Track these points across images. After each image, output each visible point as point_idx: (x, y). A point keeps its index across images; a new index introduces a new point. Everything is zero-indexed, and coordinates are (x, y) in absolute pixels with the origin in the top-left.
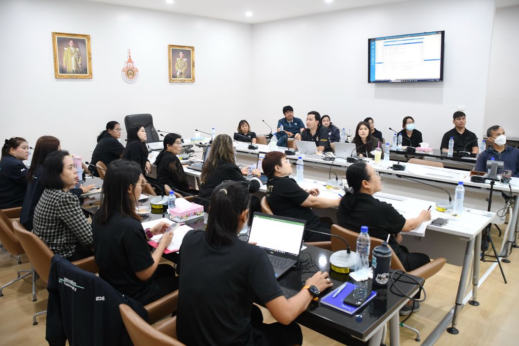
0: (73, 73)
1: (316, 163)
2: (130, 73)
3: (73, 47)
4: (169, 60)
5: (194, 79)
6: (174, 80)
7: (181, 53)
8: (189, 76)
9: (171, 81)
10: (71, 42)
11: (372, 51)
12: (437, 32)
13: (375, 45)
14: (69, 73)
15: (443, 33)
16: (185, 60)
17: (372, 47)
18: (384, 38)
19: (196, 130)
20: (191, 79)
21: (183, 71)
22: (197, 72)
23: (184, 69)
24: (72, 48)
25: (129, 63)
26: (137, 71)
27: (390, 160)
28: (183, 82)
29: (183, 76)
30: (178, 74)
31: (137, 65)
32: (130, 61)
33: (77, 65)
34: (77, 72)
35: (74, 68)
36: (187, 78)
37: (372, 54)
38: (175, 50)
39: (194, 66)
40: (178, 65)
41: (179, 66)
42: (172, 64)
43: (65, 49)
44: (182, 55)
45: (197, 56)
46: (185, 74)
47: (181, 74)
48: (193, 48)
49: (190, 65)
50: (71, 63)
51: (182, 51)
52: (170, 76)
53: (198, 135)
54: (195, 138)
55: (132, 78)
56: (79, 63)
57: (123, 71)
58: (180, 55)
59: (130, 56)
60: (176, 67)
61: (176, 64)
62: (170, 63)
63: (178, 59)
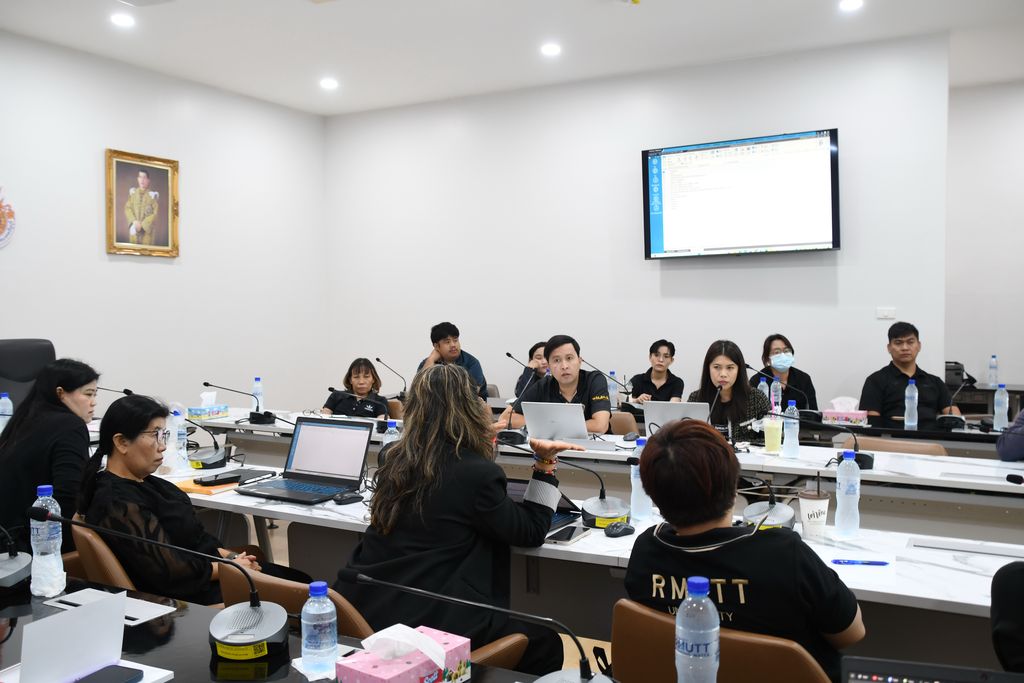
1: (596, 461)
4: (109, 193)
5: (176, 248)
6: (121, 249)
8: (160, 239)
9: (111, 250)
11: (653, 181)
12: (819, 132)
13: (659, 166)
15: (833, 135)
16: (152, 194)
17: (653, 171)
18: (685, 149)
19: (206, 384)
20: (169, 248)
21: (146, 225)
22: (187, 228)
23: (150, 219)
26: (12, 214)
27: (801, 444)
28: (146, 254)
29: (146, 238)
30: (133, 231)
36: (157, 244)
37: (654, 188)
38: (126, 167)
39: (176, 213)
40: (133, 210)
41: (137, 212)
42: (114, 204)
44: (146, 181)
45: (185, 188)
46: (151, 234)
47: (141, 232)
48: (174, 164)
49: (166, 209)
51: (143, 168)
52: (109, 237)
53: (209, 398)
54: (203, 407)
58: (140, 180)
60: (128, 213)
61: (128, 204)
62: (109, 201)
63: (132, 191)
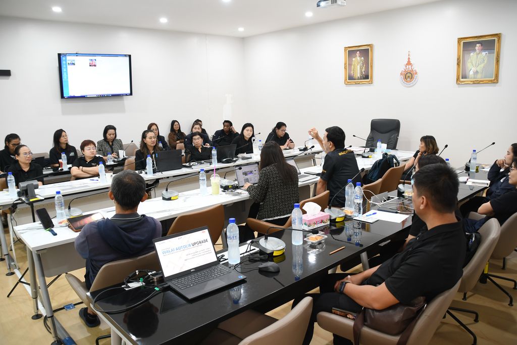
0: (358, 79)
2: (409, 76)
3: (360, 57)
5: (497, 78)
6: (464, 82)
7: (478, 45)
9: (459, 83)
10: (358, 52)
14: (355, 79)
16: (484, 53)
21: (479, 69)
23: (482, 65)
24: (358, 58)
25: (408, 66)
26: (416, 73)
28: (477, 83)
29: (479, 75)
30: (471, 73)
31: (416, 67)
32: (409, 63)
33: (361, 72)
34: (361, 79)
35: (359, 75)
38: (468, 44)
40: (472, 63)
41: (474, 63)
43: (354, 59)
44: (480, 48)
46: (482, 73)
47: (477, 73)
48: (499, 35)
50: (358, 72)
51: (478, 42)
52: (458, 77)
55: (411, 81)
56: (363, 70)
57: (401, 74)
58: (477, 48)
59: (409, 59)
60: (469, 65)
61: (469, 60)
63: (472, 54)
